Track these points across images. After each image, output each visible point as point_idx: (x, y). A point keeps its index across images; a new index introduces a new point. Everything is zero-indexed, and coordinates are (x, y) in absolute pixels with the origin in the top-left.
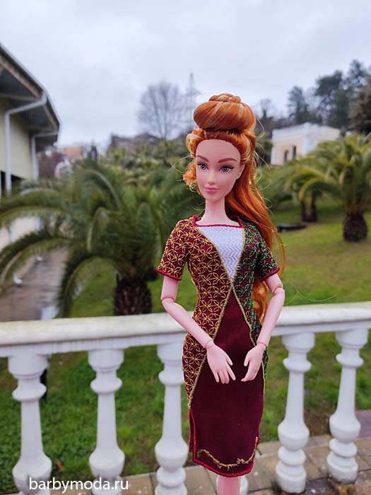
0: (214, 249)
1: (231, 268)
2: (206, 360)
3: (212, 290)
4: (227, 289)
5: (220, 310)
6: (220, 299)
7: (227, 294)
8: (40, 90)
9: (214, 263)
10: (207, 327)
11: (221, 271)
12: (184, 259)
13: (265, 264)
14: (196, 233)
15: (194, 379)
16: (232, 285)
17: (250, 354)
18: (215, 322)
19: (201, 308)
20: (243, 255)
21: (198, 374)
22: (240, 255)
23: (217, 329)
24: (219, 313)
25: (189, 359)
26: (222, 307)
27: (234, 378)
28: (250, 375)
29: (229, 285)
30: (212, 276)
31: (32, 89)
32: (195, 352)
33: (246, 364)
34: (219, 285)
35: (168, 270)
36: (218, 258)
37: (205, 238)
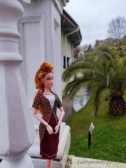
0: (48, 100)
1: (52, 105)
2: (46, 129)
3: (47, 111)
4: (51, 111)
5: (49, 116)
6: (49, 113)
7: (51, 112)
8: (77, 25)
9: (48, 104)
10: (46, 121)
11: (50, 106)
12: (40, 103)
13: (59, 104)
14: (43, 96)
15: (42, 135)
16: (52, 110)
17: (56, 127)
18: (48, 119)
19: (44, 116)
20: (55, 102)
21: (44, 133)
22: (54, 102)
23: (49, 121)
24: (49, 117)
25: (41, 129)
26: (50, 115)
27: (53, 133)
28: (56, 132)
29: (52, 109)
30: (48, 107)
31: (74, 26)
32: (43, 127)
33: (55, 130)
34: (49, 110)
35: (35, 106)
36: (49, 103)
37: (46, 98)
